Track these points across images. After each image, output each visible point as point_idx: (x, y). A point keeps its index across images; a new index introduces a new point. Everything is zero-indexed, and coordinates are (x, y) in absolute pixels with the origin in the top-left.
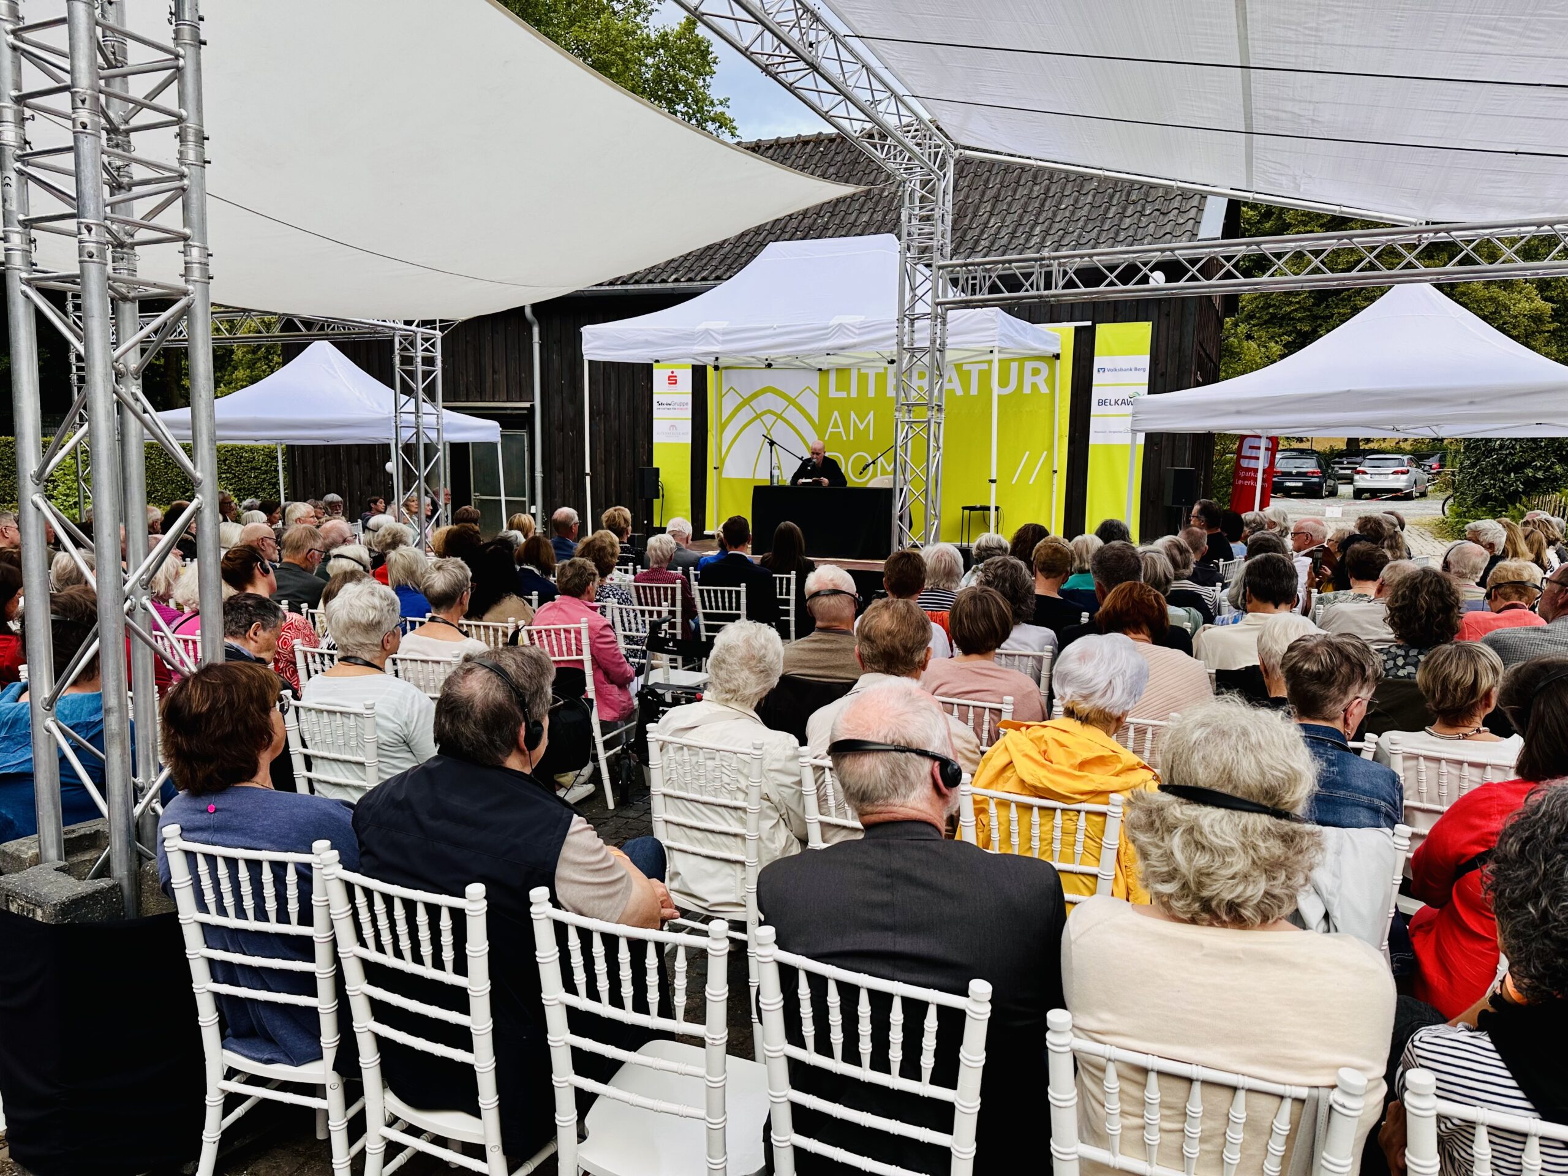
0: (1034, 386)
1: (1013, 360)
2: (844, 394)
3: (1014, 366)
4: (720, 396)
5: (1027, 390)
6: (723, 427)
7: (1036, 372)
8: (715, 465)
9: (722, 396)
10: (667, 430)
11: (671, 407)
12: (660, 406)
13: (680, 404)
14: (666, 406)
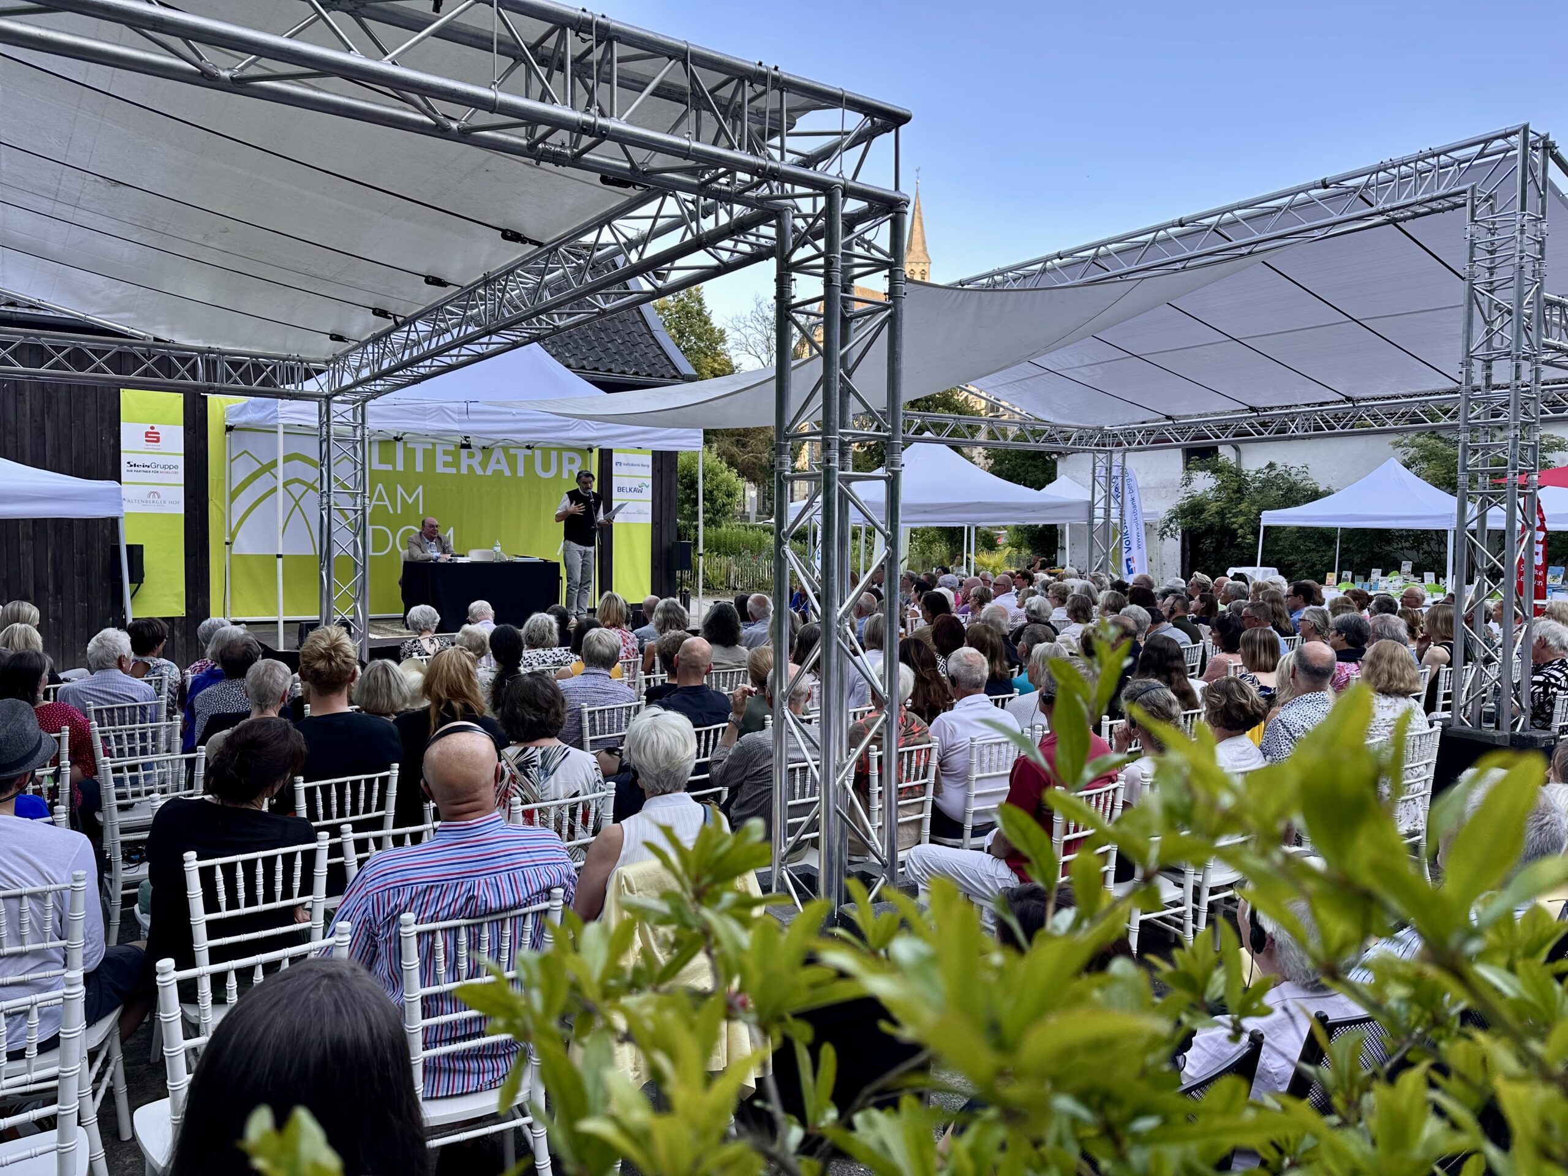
1: (554, 449)
2: (390, 467)
3: (554, 454)
5: (565, 475)
6: (231, 497)
7: (571, 461)
8: (227, 539)
9: (231, 461)
10: (145, 498)
11: (150, 469)
12: (133, 468)
13: (164, 467)
14: (141, 468)
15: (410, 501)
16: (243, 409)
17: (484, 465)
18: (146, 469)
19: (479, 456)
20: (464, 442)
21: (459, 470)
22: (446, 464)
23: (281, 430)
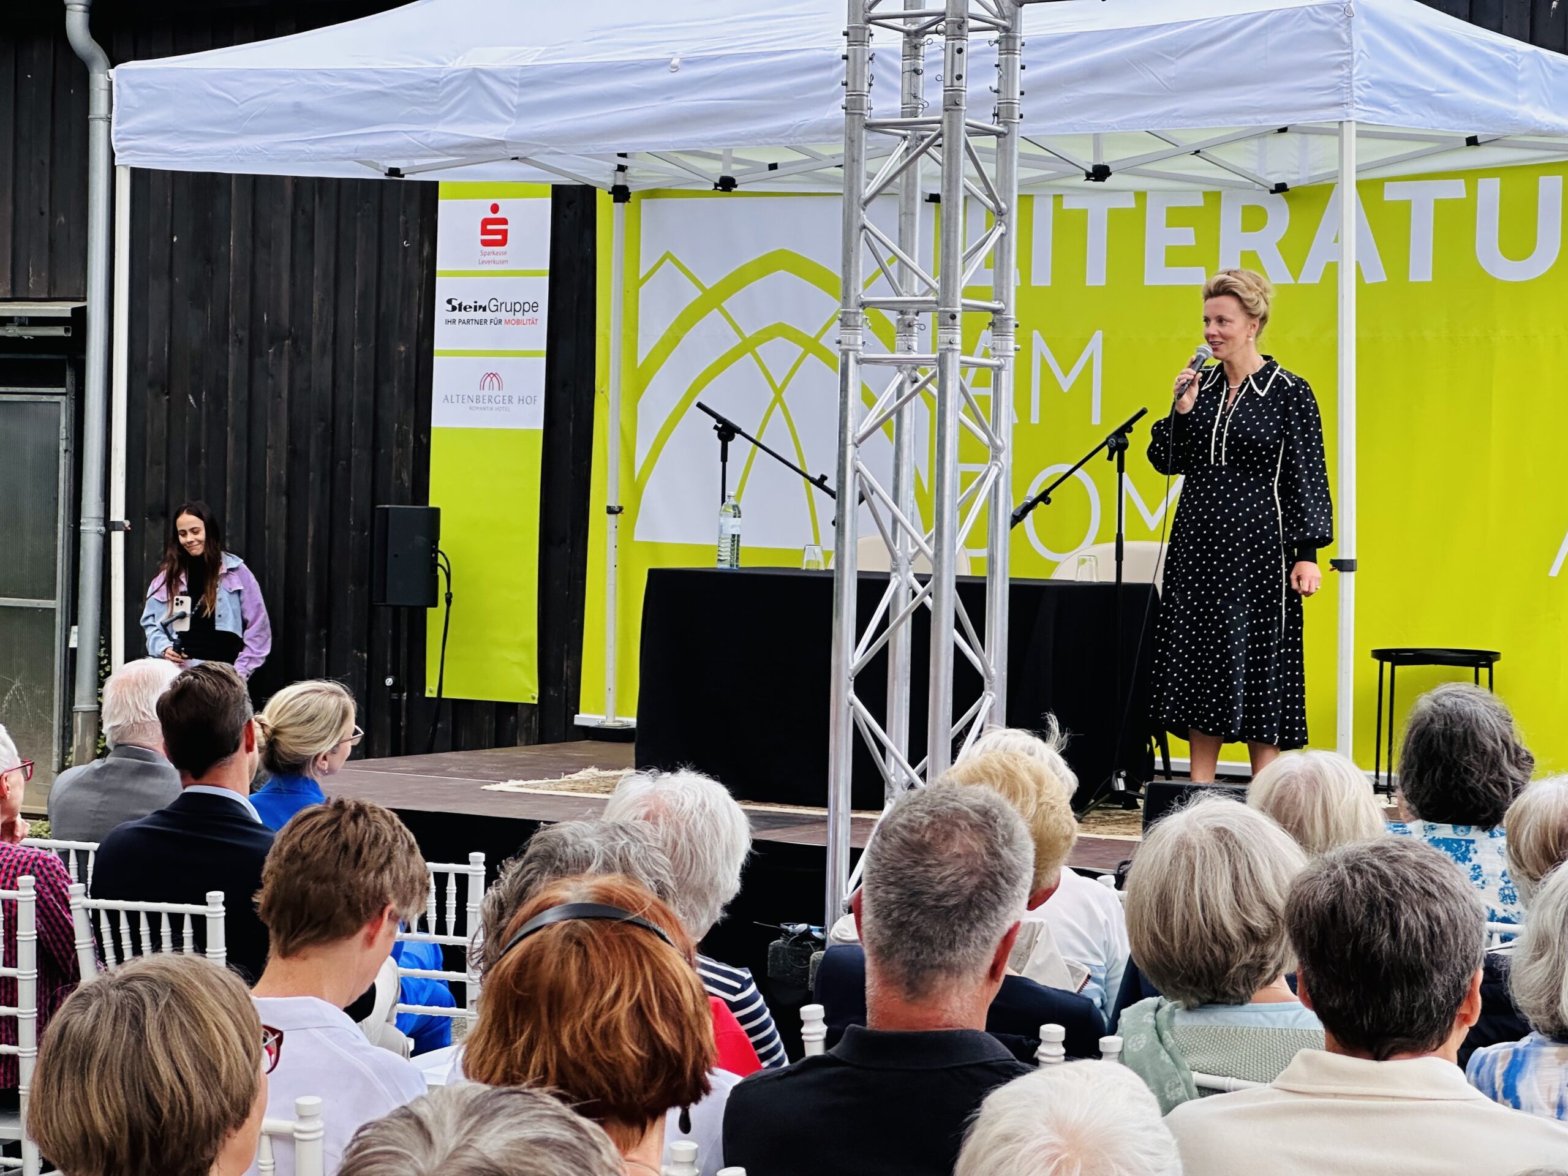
1: (1549, 169)
4: (634, 284)
6: (640, 380)
9: (640, 282)
10: (475, 391)
11: (488, 315)
12: (456, 314)
14: (471, 314)
18: (480, 314)
19: (1280, 220)
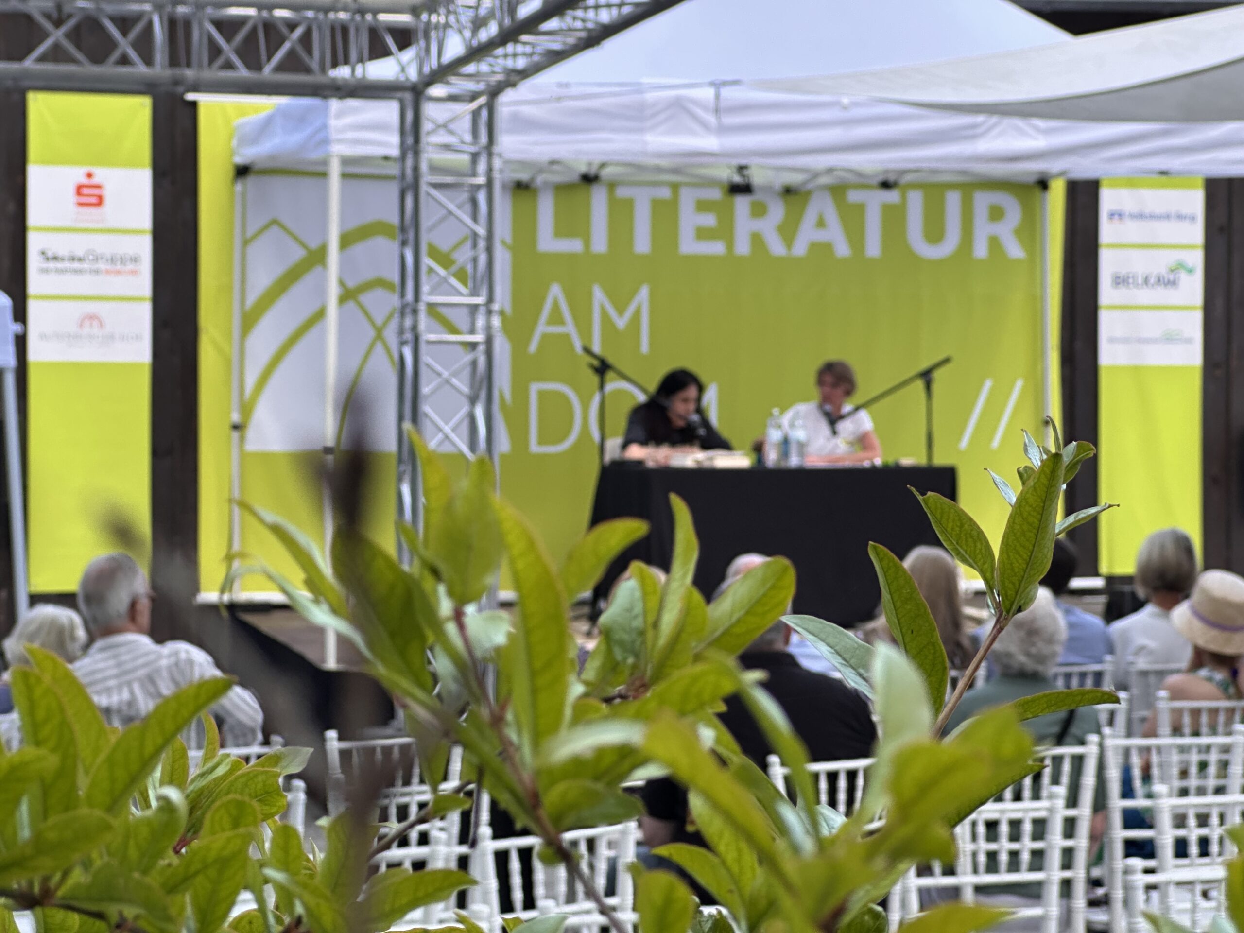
0: (994, 243)
2: (575, 246)
3: (953, 200)
5: (981, 250)
6: (247, 320)
7: (996, 214)
8: (235, 417)
9: (246, 242)
10: (74, 330)
11: (85, 266)
13: (112, 260)
15: (621, 323)
16: (266, 126)
17: (788, 232)
18: (76, 265)
19: (777, 211)
20: (737, 179)
21: (730, 245)
22: (702, 234)
23: (335, 170)
